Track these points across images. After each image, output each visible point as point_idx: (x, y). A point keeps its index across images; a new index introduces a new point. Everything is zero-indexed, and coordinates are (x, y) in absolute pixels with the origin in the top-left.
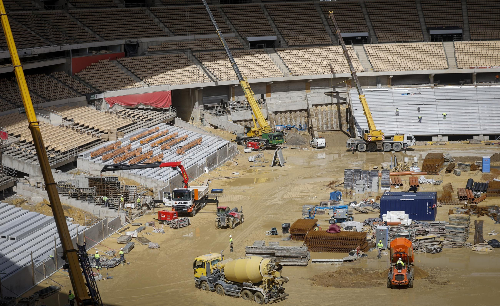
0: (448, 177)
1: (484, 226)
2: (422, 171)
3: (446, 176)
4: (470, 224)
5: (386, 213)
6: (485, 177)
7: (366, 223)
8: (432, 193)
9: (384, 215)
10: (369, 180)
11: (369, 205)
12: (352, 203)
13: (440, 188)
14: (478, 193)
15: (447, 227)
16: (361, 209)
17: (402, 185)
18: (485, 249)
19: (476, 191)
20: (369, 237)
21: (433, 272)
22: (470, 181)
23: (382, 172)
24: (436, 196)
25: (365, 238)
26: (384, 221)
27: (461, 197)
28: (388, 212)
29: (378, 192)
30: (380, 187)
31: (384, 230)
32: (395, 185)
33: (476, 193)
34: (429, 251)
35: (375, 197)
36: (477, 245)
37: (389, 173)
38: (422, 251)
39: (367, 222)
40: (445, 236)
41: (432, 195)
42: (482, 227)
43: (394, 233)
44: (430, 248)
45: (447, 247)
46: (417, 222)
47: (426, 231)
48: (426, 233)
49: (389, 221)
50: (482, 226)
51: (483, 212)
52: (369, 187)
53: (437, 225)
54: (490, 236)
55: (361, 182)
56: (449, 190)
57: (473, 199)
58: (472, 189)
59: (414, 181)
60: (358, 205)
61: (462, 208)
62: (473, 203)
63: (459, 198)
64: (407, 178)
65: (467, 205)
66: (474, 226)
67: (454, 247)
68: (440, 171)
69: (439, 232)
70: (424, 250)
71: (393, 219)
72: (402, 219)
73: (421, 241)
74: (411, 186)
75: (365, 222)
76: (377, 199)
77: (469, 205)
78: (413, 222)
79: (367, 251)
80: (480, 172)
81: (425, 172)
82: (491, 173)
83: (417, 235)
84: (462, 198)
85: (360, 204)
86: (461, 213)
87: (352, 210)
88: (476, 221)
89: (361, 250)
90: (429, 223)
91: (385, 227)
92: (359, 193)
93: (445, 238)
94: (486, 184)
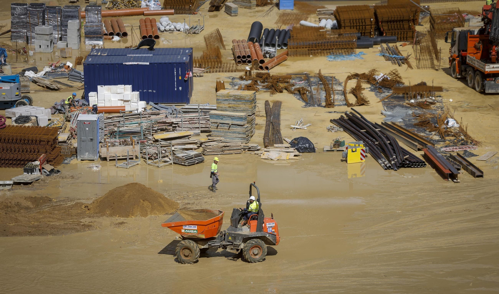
0: (214, 20)
1: (282, 112)
2: (165, 8)
3: (211, 17)
4: (257, 109)
5: (96, 90)
6: (284, 18)
7: (57, 110)
8: (184, 49)
9: (91, 94)
10: (62, 25)
11: (62, 75)
12: (29, 70)
13: (198, 41)
14: (271, 50)
15: (212, 116)
16: (47, 82)
17: (125, 34)
18: (285, 156)
19: (267, 45)
20: (62, 137)
21: (186, 201)
22: (257, 27)
23: (86, 10)
24: (191, 56)
25: (56, 139)
26: (91, 105)
27: (239, 57)
28: (99, 87)
29: (80, 48)
30: (82, 39)
31: (91, 122)
32: (111, 34)
33: (267, 49)
34: (178, 162)
35: (74, 59)
36: (270, 149)
37: (100, 11)
38: (165, 162)
39: (59, 108)
40: (210, 132)
41: (184, 54)
42: (279, 115)
43: (112, 127)
44: (180, 155)
45: (214, 152)
46: (156, 106)
47: (172, 123)
48: (174, 126)
49: (102, 105)
50: (279, 111)
51: (282, 85)
52: (61, 39)
53: (194, 111)
54: (295, 130)
55: (46, 28)
56: (217, 44)
57: (262, 62)
58: (259, 41)
59: (149, 27)
60: (41, 74)
61: (241, 78)
62: (261, 68)
63: (235, 59)
64: (135, 21)
65: (250, 72)
66: (263, 113)
67: (225, 152)
68: (199, 6)
69: (197, 125)
70: (170, 159)
71: (110, 101)
72: (128, 101)
73: (163, 143)
74: (144, 37)
75: (54, 107)
76: (78, 62)
77: (254, 72)
78: (149, 107)
79: (59, 164)
80: (276, 9)
81: (171, 8)
82: (295, 11)
83: (156, 131)
84: (242, 59)
85: (43, 72)
86: (240, 88)
87: (28, 84)
88: (267, 103)
89: (48, 162)
90: (179, 108)
91: (93, 117)
92: (41, 50)
93: (210, 135)
94: (286, 32)
